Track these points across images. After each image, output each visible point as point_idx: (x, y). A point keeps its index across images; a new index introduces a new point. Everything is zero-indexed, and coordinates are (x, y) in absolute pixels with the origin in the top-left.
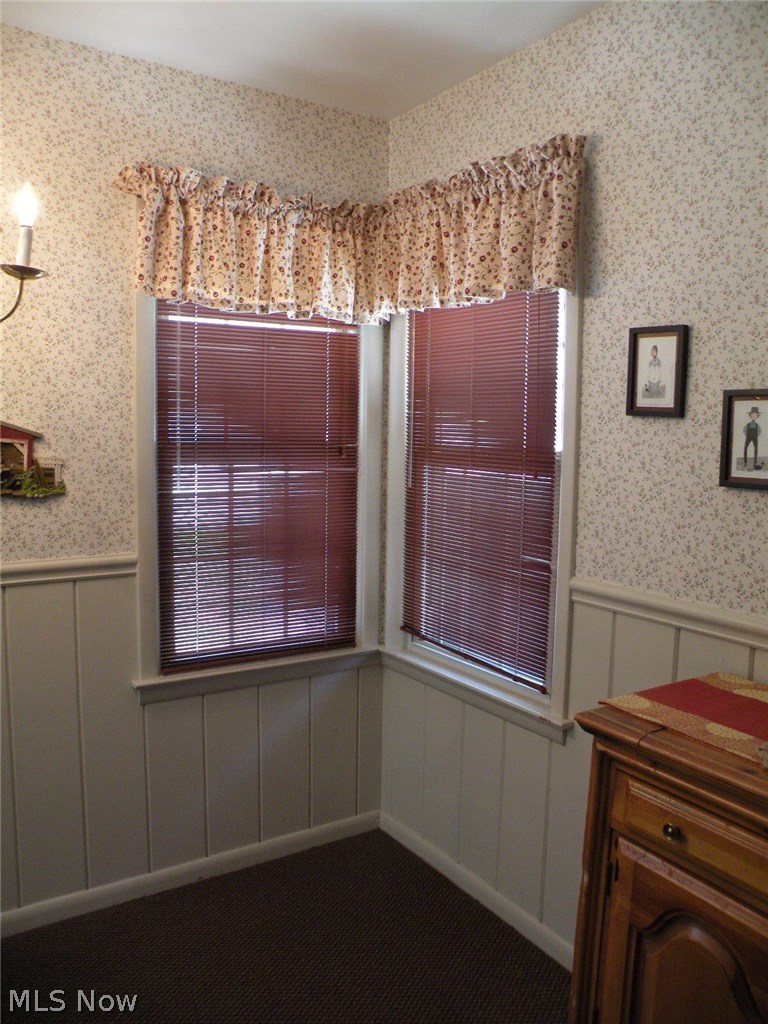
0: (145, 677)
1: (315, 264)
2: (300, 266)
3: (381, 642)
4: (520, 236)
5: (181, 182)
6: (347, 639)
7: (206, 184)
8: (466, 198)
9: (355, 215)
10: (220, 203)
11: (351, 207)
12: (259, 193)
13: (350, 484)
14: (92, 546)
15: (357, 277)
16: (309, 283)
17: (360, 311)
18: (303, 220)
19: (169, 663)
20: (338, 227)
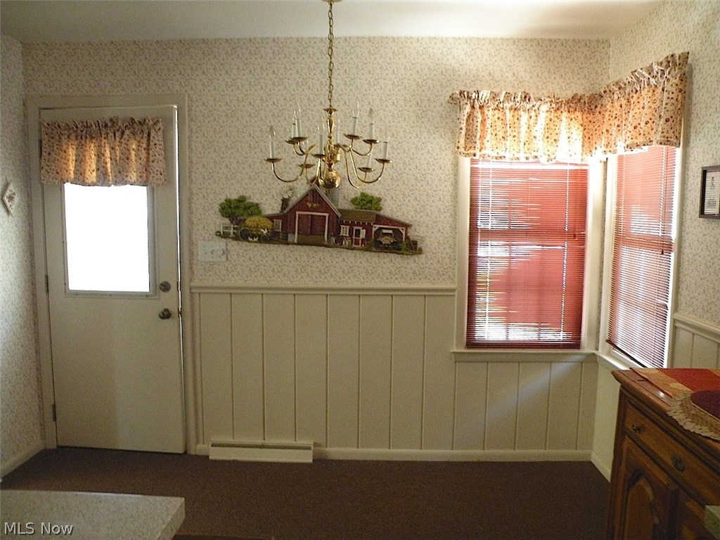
0: (458, 347)
1: (557, 131)
2: (550, 133)
3: (597, 349)
4: (651, 114)
5: (480, 98)
6: (575, 344)
7: (494, 96)
8: (632, 91)
9: (582, 101)
10: (501, 105)
11: (579, 97)
12: (523, 97)
13: (581, 255)
14: (434, 279)
15: (584, 137)
16: (554, 142)
17: (585, 155)
18: (550, 109)
19: (472, 343)
20: (571, 109)
